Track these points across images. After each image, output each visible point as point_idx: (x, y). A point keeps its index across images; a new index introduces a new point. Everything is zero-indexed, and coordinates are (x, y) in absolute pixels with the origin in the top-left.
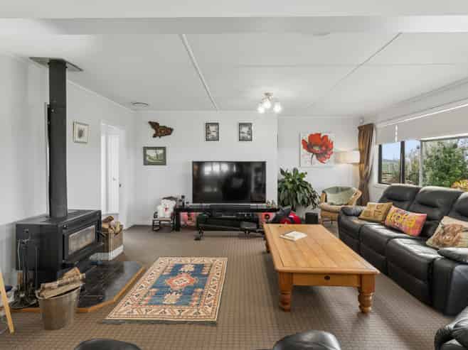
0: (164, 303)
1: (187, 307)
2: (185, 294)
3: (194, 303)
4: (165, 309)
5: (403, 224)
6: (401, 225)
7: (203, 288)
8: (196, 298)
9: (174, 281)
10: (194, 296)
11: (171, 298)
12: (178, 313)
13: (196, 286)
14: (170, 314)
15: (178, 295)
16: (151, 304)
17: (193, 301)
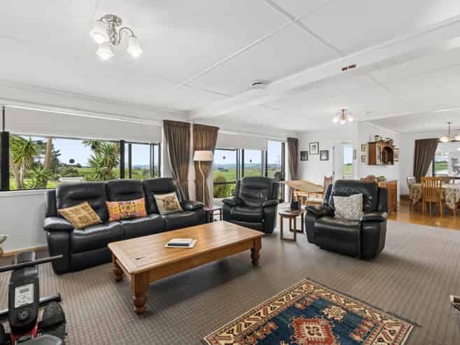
0: (345, 312)
1: (322, 297)
2: (319, 309)
3: (313, 296)
4: (344, 304)
5: (137, 210)
6: (135, 212)
7: (294, 305)
8: (309, 299)
9: (323, 336)
10: (309, 302)
11: (335, 313)
12: (333, 296)
13: (298, 312)
14: (341, 299)
15: (326, 313)
16: (358, 316)
17: (314, 299)
